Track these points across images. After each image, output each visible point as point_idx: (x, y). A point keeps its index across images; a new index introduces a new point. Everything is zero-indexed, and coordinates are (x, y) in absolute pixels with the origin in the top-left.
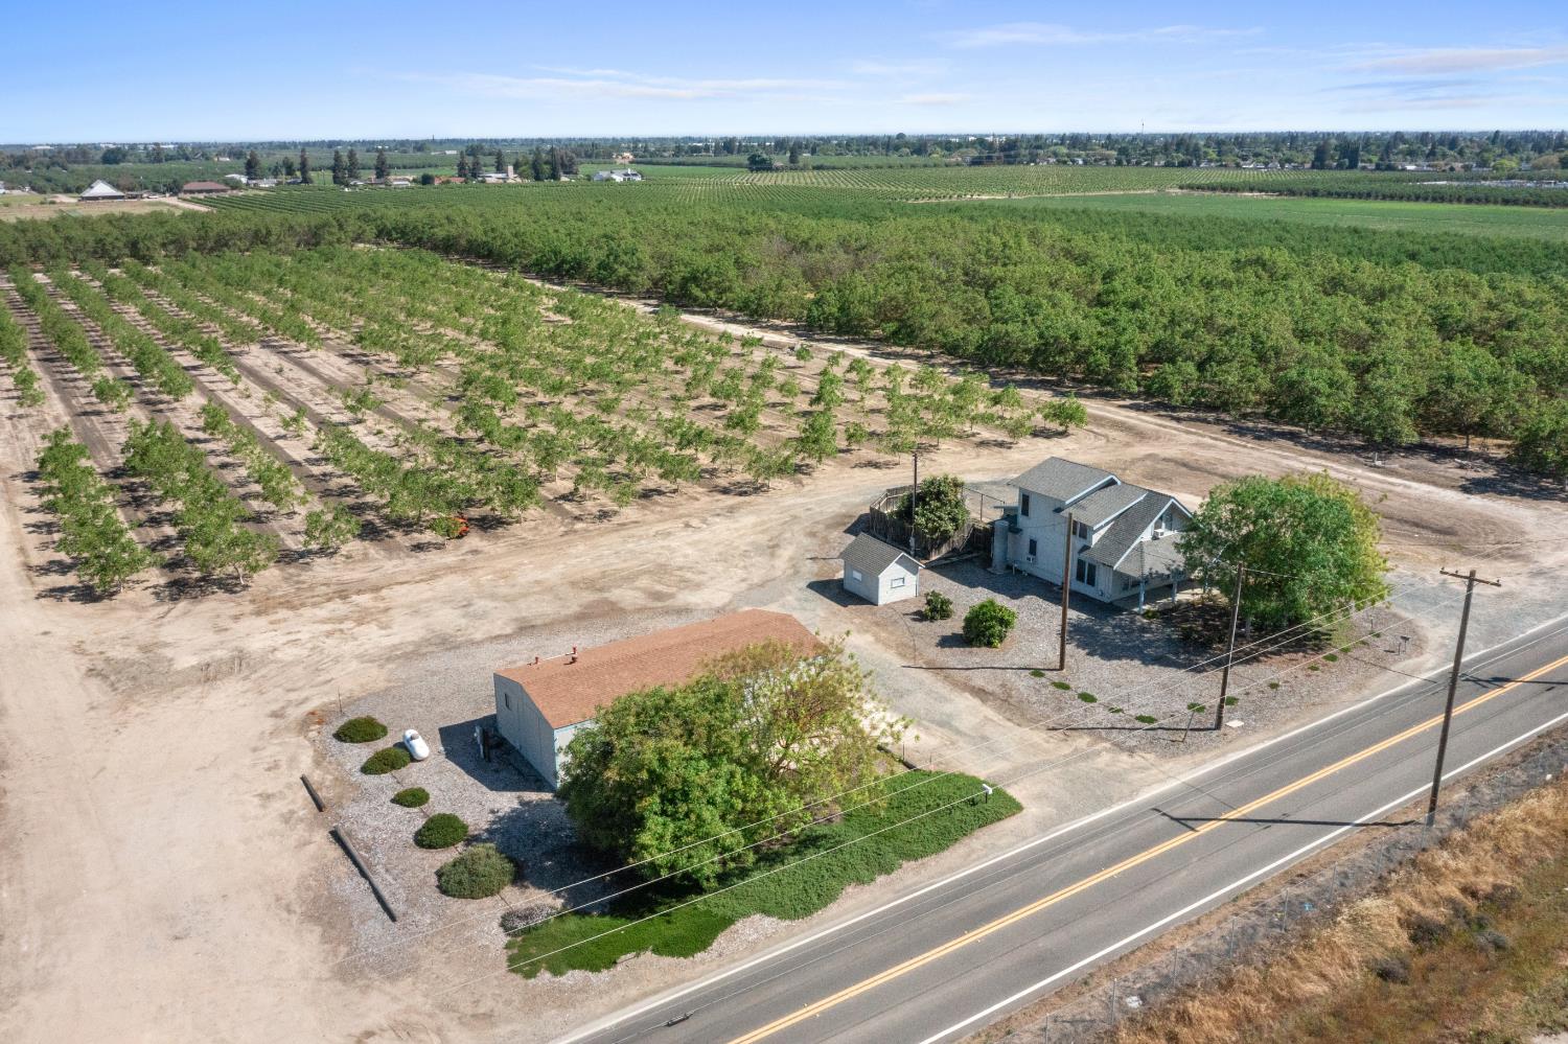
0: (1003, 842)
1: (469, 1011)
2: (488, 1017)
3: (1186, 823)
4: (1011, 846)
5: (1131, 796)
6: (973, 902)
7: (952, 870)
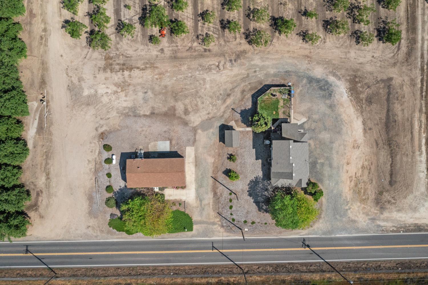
0: (184, 236)
1: (101, 229)
2: (103, 231)
3: (213, 248)
4: (184, 237)
5: (210, 237)
6: (169, 246)
7: (172, 238)
